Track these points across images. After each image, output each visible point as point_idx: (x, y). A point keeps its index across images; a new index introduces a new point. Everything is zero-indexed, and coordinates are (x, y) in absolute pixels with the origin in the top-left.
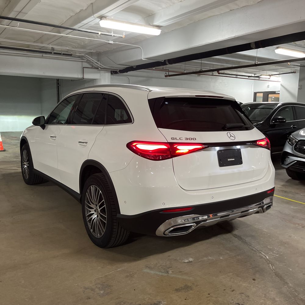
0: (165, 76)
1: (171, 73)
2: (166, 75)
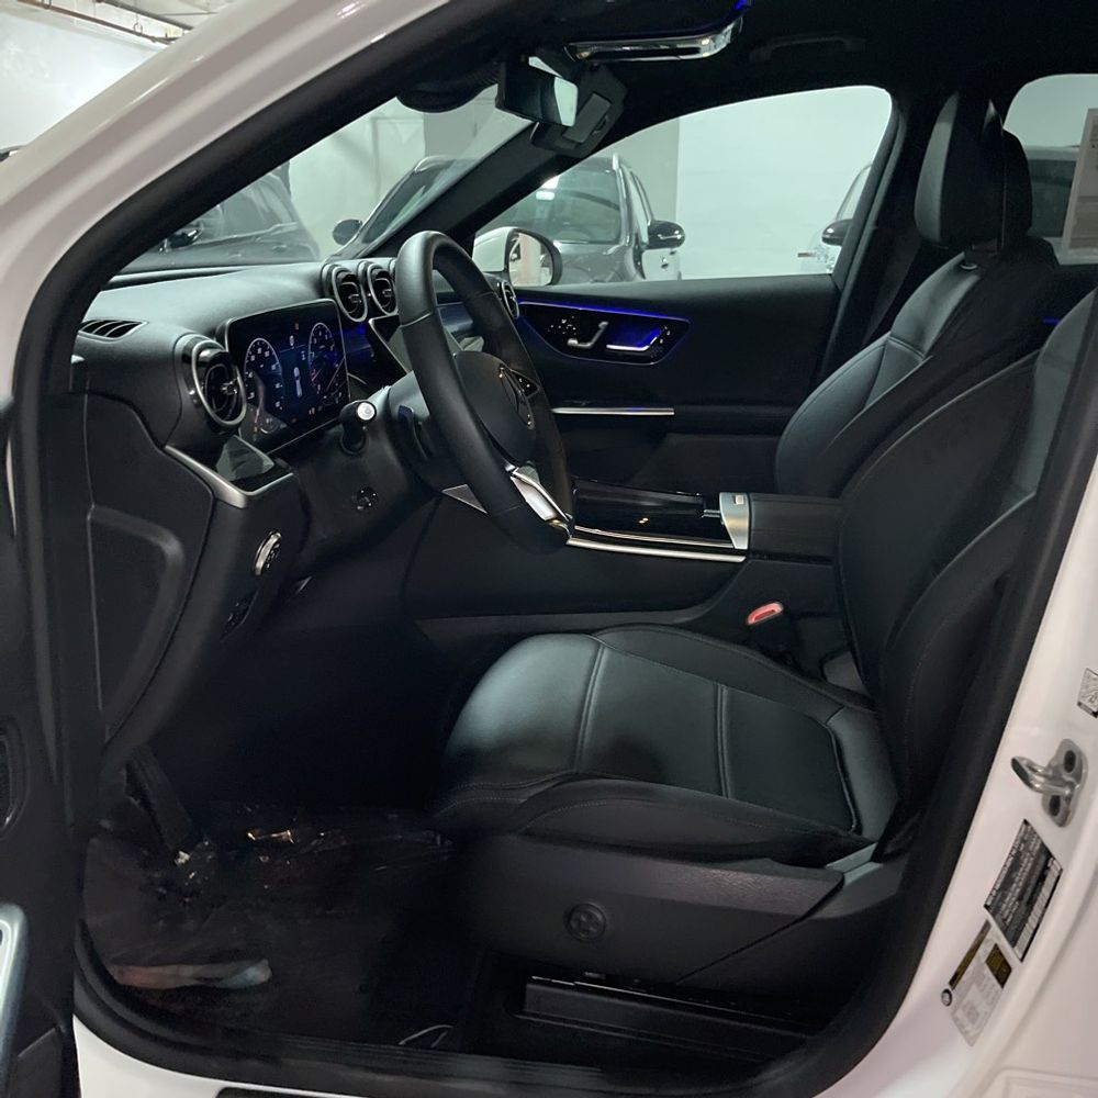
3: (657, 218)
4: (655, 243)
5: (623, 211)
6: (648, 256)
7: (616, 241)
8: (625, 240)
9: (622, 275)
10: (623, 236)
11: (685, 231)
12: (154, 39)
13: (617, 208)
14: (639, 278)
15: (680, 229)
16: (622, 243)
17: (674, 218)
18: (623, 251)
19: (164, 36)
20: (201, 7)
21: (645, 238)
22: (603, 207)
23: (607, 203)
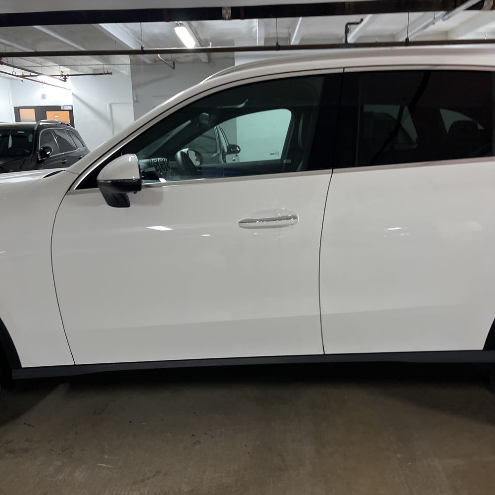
3: (230, 143)
4: (230, 152)
5: (217, 140)
6: (227, 156)
7: (216, 152)
8: (219, 151)
9: (219, 162)
10: (218, 151)
11: (241, 148)
12: (17, 76)
13: (216, 140)
14: (225, 164)
15: (239, 148)
16: (218, 152)
17: (237, 143)
18: (218, 155)
19: (22, 75)
20: (38, 63)
21: (226, 150)
22: (210, 140)
23: (211, 138)
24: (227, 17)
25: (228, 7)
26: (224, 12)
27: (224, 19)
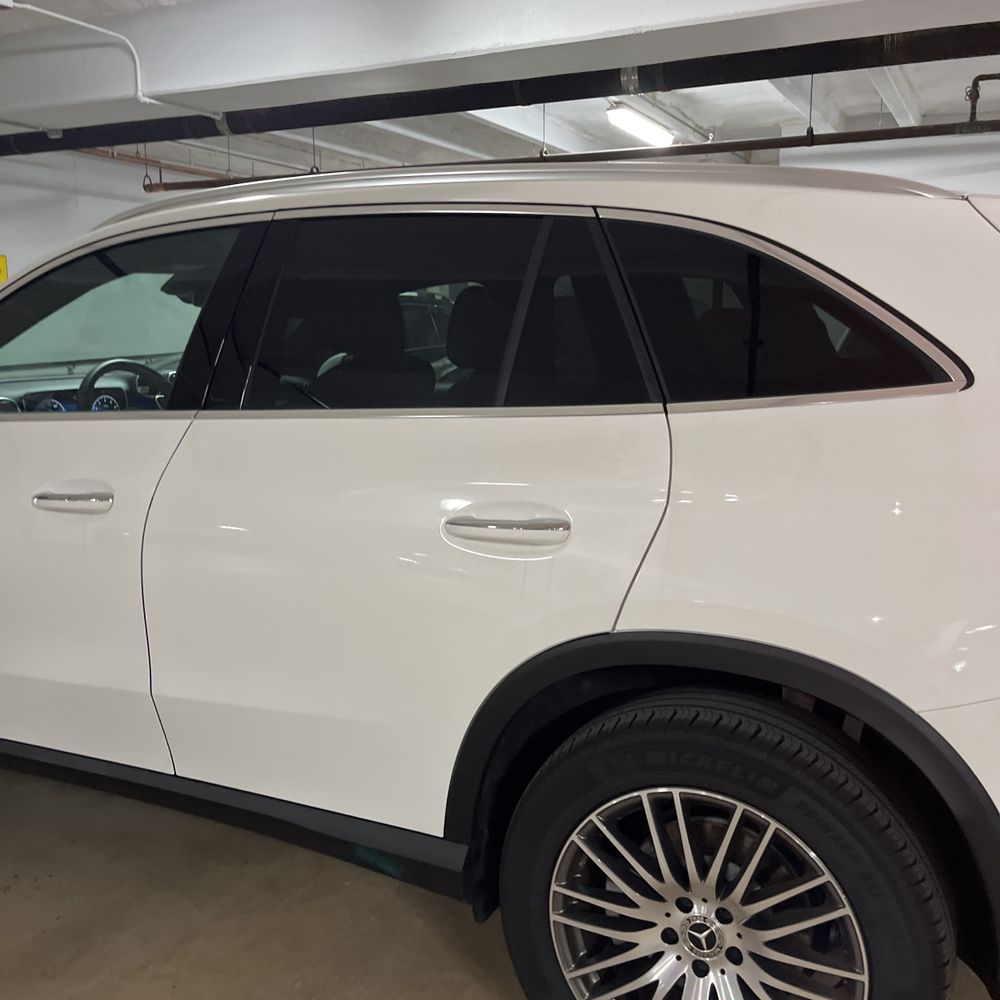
0: (145, 187)
1: (169, 178)
2: (147, 182)
24: (631, 88)
25: (633, 68)
26: (624, 79)
27: (628, 92)
